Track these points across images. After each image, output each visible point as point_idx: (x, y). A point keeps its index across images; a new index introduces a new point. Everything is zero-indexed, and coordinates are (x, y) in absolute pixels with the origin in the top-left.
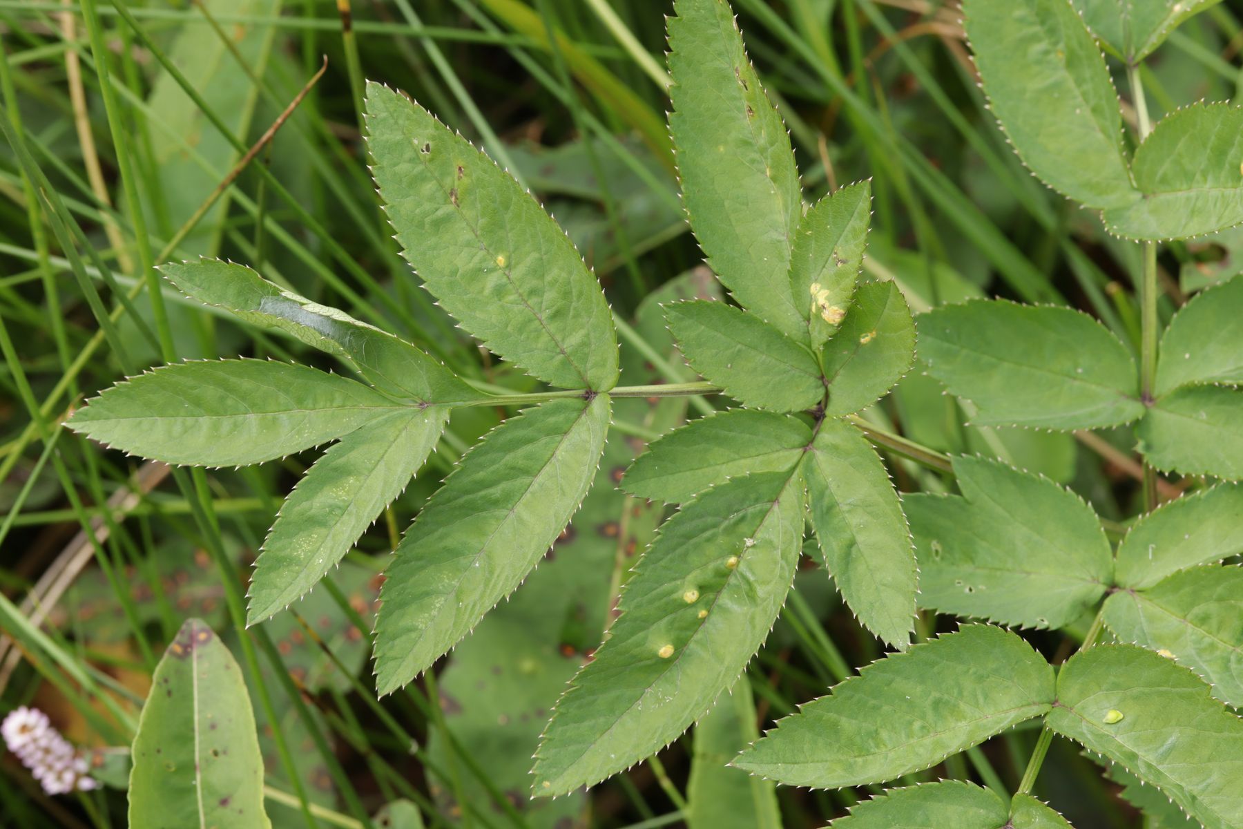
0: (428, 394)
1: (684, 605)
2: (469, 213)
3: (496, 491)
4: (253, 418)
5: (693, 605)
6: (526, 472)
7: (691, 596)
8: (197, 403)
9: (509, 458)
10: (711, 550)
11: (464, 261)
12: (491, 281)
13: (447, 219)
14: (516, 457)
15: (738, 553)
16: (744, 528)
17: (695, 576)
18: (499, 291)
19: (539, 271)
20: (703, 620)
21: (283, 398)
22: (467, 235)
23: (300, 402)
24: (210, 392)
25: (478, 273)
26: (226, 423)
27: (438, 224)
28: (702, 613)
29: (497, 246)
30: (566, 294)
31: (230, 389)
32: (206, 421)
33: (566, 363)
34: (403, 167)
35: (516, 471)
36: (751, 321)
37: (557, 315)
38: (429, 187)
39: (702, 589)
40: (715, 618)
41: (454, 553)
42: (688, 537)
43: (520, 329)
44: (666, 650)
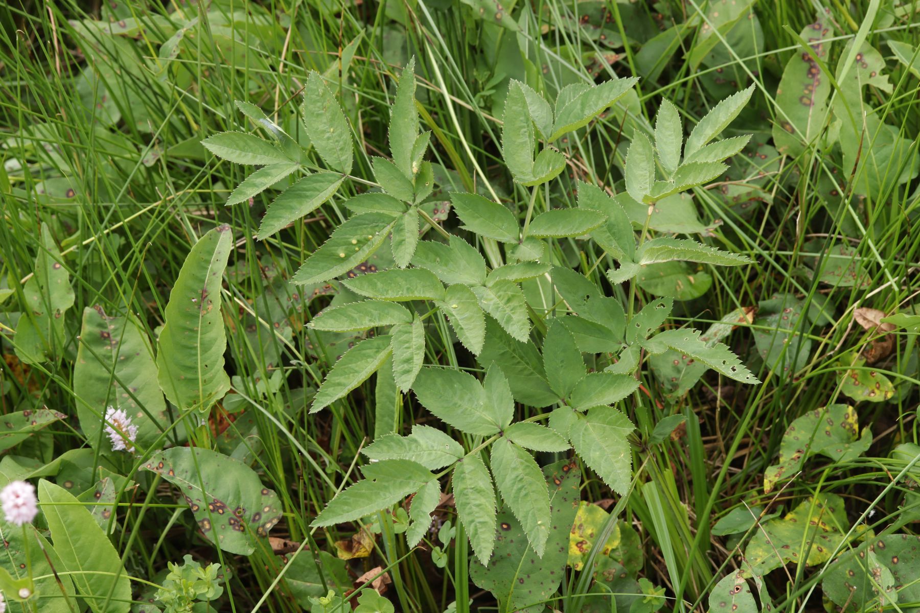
0: (299, 160)
1: (351, 244)
2: (327, 114)
3: (308, 193)
4: (251, 154)
5: (355, 245)
6: (318, 190)
7: (354, 242)
8: (237, 146)
9: (315, 185)
10: (365, 231)
11: (321, 127)
12: (327, 135)
13: (321, 114)
14: (317, 185)
15: (373, 235)
16: (377, 229)
17: (358, 237)
18: (329, 138)
19: (340, 135)
20: (357, 251)
21: (260, 151)
22: (325, 120)
23: (264, 153)
24: (241, 144)
25: (324, 132)
26: (243, 154)
27: (318, 115)
28: (357, 249)
29: (331, 126)
30: (345, 143)
31: (247, 144)
32: (238, 152)
33: (340, 164)
34: (314, 96)
35: (316, 190)
36: (397, 170)
37: (341, 149)
38: (319, 104)
39: (359, 242)
40: (361, 252)
41: (292, 208)
42: (359, 224)
43: (330, 150)
44: (342, 255)
